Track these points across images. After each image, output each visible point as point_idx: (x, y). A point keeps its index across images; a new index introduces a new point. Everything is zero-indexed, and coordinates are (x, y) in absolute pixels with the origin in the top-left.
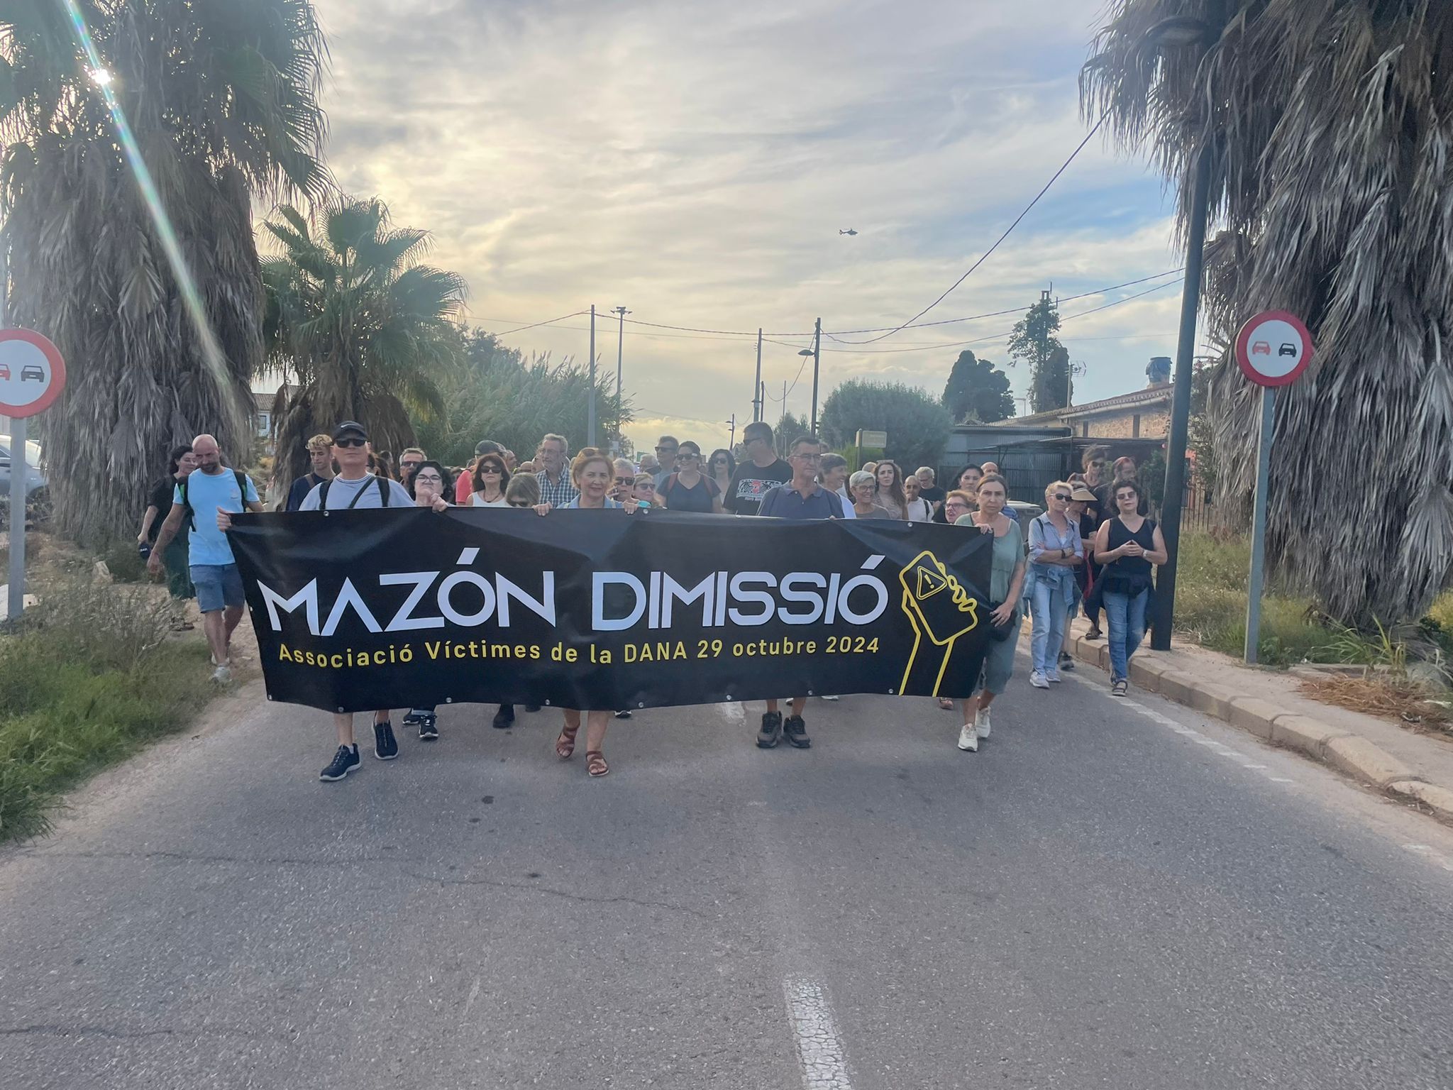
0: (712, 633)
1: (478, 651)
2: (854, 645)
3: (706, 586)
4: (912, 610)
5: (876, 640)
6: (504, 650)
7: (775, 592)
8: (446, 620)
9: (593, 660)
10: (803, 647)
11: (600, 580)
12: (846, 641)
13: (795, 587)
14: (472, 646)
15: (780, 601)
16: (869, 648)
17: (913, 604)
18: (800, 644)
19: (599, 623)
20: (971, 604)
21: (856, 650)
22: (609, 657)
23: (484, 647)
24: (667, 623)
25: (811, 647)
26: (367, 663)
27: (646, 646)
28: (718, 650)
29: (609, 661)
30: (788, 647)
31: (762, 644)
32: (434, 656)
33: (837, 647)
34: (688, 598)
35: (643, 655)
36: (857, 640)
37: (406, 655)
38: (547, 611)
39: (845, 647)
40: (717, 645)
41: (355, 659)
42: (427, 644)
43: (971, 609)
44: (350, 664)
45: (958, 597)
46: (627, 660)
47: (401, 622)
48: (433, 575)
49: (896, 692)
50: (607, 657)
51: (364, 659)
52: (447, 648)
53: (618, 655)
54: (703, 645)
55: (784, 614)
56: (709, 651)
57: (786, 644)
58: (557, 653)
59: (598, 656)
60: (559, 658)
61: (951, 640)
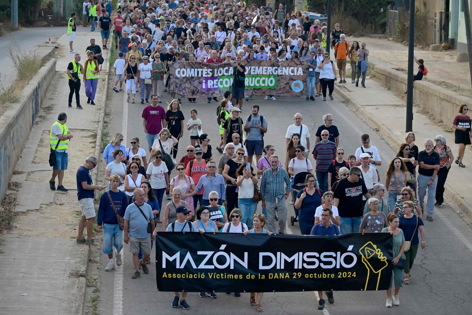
0: (298, 270)
1: (224, 276)
2: (348, 275)
3: (295, 257)
4: (366, 262)
5: (355, 273)
6: (231, 276)
7: (319, 259)
8: (215, 267)
9: (260, 278)
10: (330, 276)
11: (261, 254)
12: (345, 274)
13: (325, 257)
14: (222, 275)
15: (320, 261)
16: (353, 275)
17: (366, 260)
18: (328, 275)
19: (261, 267)
20: (384, 259)
21: (349, 277)
22: (264, 277)
23: (225, 275)
24: (283, 267)
25: (333, 276)
26: (192, 277)
27: (276, 274)
28: (300, 276)
29: (264, 278)
30: (324, 276)
31: (315, 274)
32: (210, 277)
33: (342, 276)
34: (289, 260)
35: (275, 277)
36: (348, 273)
37: (203, 276)
38: (245, 264)
39: (345, 276)
40: (299, 274)
41: (189, 276)
42: (209, 273)
43: (385, 260)
44: (187, 277)
45: (380, 257)
46: (270, 278)
47: (202, 266)
48: (213, 252)
49: (364, 290)
50: (263, 277)
51: (191, 276)
52: (214, 275)
53: (267, 276)
54: (295, 274)
55: (322, 265)
56: (297, 276)
57: (323, 275)
58: (248, 277)
59: (261, 277)
60: (249, 278)
61: (380, 271)
